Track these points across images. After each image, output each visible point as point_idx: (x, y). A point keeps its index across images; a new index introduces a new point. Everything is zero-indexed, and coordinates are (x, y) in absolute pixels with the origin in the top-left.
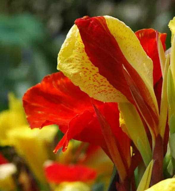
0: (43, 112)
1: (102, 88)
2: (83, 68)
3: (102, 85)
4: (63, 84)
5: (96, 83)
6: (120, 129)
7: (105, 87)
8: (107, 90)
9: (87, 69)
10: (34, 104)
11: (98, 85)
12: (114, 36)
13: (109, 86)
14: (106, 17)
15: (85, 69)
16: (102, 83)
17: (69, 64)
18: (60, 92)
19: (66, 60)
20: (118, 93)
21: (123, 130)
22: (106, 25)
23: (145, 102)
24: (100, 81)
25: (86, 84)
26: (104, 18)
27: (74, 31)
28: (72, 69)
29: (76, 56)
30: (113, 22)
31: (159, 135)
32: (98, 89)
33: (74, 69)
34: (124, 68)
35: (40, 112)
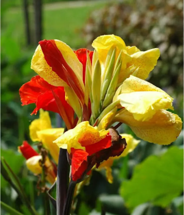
0: (30, 97)
1: (55, 79)
2: (46, 68)
3: (55, 77)
4: (41, 81)
5: (52, 76)
6: (66, 102)
7: (56, 78)
8: (57, 80)
9: (47, 69)
10: (26, 93)
11: (53, 77)
12: (60, 50)
13: (58, 78)
14: (56, 40)
15: (46, 69)
16: (55, 76)
17: (38, 66)
18: (40, 86)
19: (36, 63)
20: (63, 81)
21: (68, 103)
22: (55, 45)
23: (76, 86)
24: (53, 75)
25: (47, 77)
26: (54, 41)
27: (39, 48)
28: (39, 69)
29: (42, 62)
30: (59, 43)
31: (85, 104)
32: (53, 79)
33: (41, 69)
34: (63, 66)
35: (28, 97)
